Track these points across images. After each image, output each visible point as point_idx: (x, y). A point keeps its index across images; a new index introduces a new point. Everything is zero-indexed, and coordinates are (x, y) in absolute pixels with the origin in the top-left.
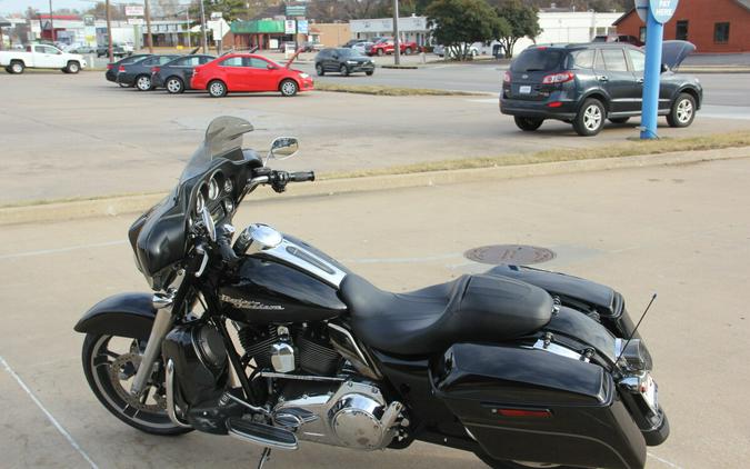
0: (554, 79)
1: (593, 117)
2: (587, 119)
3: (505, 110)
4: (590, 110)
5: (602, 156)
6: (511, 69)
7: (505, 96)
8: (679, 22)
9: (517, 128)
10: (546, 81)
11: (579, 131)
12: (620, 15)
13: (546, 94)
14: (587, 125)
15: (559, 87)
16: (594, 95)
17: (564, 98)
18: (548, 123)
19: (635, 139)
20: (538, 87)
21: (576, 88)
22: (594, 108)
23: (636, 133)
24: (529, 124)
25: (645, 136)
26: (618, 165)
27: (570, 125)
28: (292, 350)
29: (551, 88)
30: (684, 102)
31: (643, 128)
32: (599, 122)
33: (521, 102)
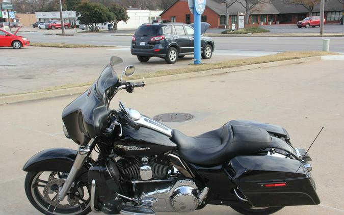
0: (156, 39)
1: (173, 56)
2: (171, 56)
3: (133, 53)
4: (172, 52)
5: (187, 72)
6: (135, 34)
7: (133, 47)
8: (187, 15)
9: (138, 61)
10: (152, 40)
11: (167, 61)
12: (162, 12)
13: (153, 46)
14: (171, 59)
15: (158, 42)
16: (174, 46)
17: (161, 47)
18: (152, 59)
19: (192, 65)
20: (149, 43)
21: (166, 43)
22: (173, 51)
23: (192, 62)
24: (144, 59)
25: (196, 63)
26: (194, 76)
27: (164, 59)
28: (150, 168)
29: (154, 43)
30: (208, 48)
31: (195, 60)
32: (176, 57)
33: (141, 50)
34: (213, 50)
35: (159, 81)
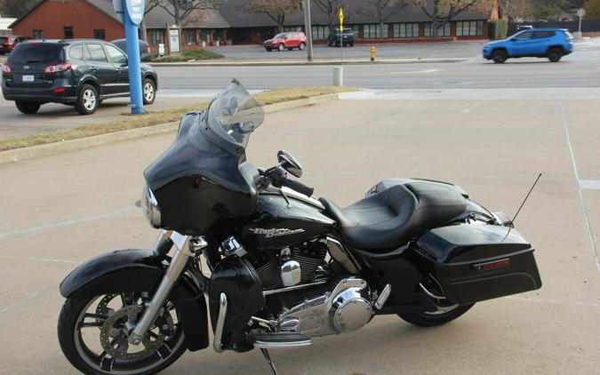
0: (55, 69)
1: (89, 100)
2: (85, 101)
3: (8, 96)
4: (87, 94)
6: (8, 60)
7: (7, 85)
8: (65, 28)
9: (17, 111)
10: (48, 70)
11: (80, 110)
13: (50, 82)
14: (86, 105)
15: (61, 75)
16: (89, 82)
17: (66, 85)
20: (42, 76)
21: (74, 76)
22: (89, 92)
23: (128, 110)
24: (29, 107)
25: (135, 111)
26: (151, 132)
27: (72, 107)
29: (52, 76)
30: (147, 85)
31: (134, 106)
32: (94, 103)
33: (27, 90)
34: (155, 88)
35: (92, 144)
